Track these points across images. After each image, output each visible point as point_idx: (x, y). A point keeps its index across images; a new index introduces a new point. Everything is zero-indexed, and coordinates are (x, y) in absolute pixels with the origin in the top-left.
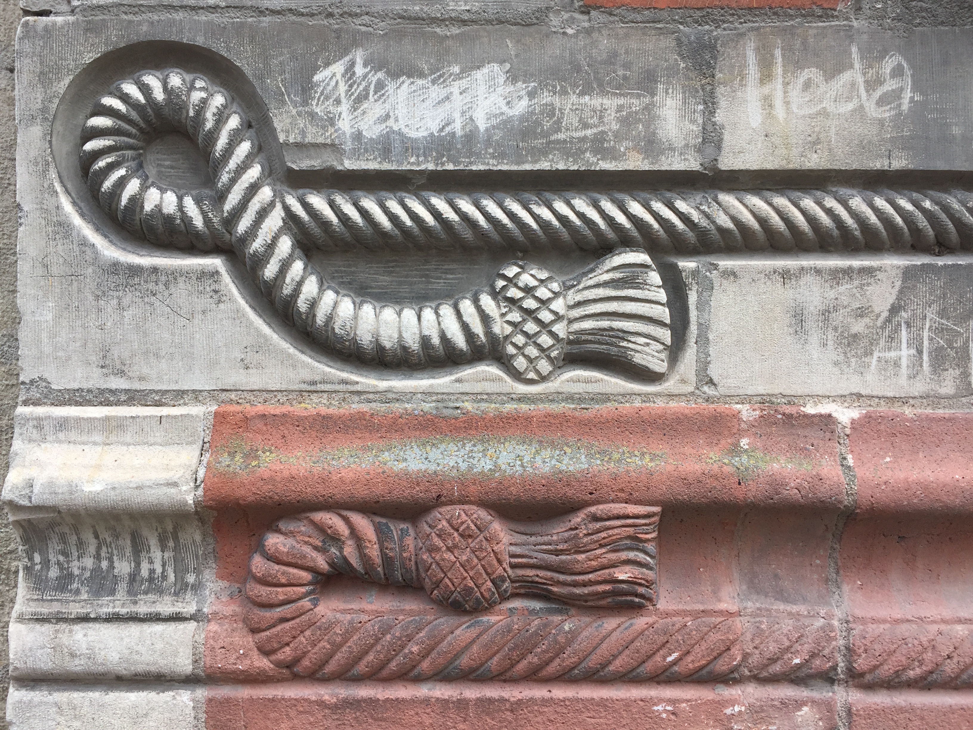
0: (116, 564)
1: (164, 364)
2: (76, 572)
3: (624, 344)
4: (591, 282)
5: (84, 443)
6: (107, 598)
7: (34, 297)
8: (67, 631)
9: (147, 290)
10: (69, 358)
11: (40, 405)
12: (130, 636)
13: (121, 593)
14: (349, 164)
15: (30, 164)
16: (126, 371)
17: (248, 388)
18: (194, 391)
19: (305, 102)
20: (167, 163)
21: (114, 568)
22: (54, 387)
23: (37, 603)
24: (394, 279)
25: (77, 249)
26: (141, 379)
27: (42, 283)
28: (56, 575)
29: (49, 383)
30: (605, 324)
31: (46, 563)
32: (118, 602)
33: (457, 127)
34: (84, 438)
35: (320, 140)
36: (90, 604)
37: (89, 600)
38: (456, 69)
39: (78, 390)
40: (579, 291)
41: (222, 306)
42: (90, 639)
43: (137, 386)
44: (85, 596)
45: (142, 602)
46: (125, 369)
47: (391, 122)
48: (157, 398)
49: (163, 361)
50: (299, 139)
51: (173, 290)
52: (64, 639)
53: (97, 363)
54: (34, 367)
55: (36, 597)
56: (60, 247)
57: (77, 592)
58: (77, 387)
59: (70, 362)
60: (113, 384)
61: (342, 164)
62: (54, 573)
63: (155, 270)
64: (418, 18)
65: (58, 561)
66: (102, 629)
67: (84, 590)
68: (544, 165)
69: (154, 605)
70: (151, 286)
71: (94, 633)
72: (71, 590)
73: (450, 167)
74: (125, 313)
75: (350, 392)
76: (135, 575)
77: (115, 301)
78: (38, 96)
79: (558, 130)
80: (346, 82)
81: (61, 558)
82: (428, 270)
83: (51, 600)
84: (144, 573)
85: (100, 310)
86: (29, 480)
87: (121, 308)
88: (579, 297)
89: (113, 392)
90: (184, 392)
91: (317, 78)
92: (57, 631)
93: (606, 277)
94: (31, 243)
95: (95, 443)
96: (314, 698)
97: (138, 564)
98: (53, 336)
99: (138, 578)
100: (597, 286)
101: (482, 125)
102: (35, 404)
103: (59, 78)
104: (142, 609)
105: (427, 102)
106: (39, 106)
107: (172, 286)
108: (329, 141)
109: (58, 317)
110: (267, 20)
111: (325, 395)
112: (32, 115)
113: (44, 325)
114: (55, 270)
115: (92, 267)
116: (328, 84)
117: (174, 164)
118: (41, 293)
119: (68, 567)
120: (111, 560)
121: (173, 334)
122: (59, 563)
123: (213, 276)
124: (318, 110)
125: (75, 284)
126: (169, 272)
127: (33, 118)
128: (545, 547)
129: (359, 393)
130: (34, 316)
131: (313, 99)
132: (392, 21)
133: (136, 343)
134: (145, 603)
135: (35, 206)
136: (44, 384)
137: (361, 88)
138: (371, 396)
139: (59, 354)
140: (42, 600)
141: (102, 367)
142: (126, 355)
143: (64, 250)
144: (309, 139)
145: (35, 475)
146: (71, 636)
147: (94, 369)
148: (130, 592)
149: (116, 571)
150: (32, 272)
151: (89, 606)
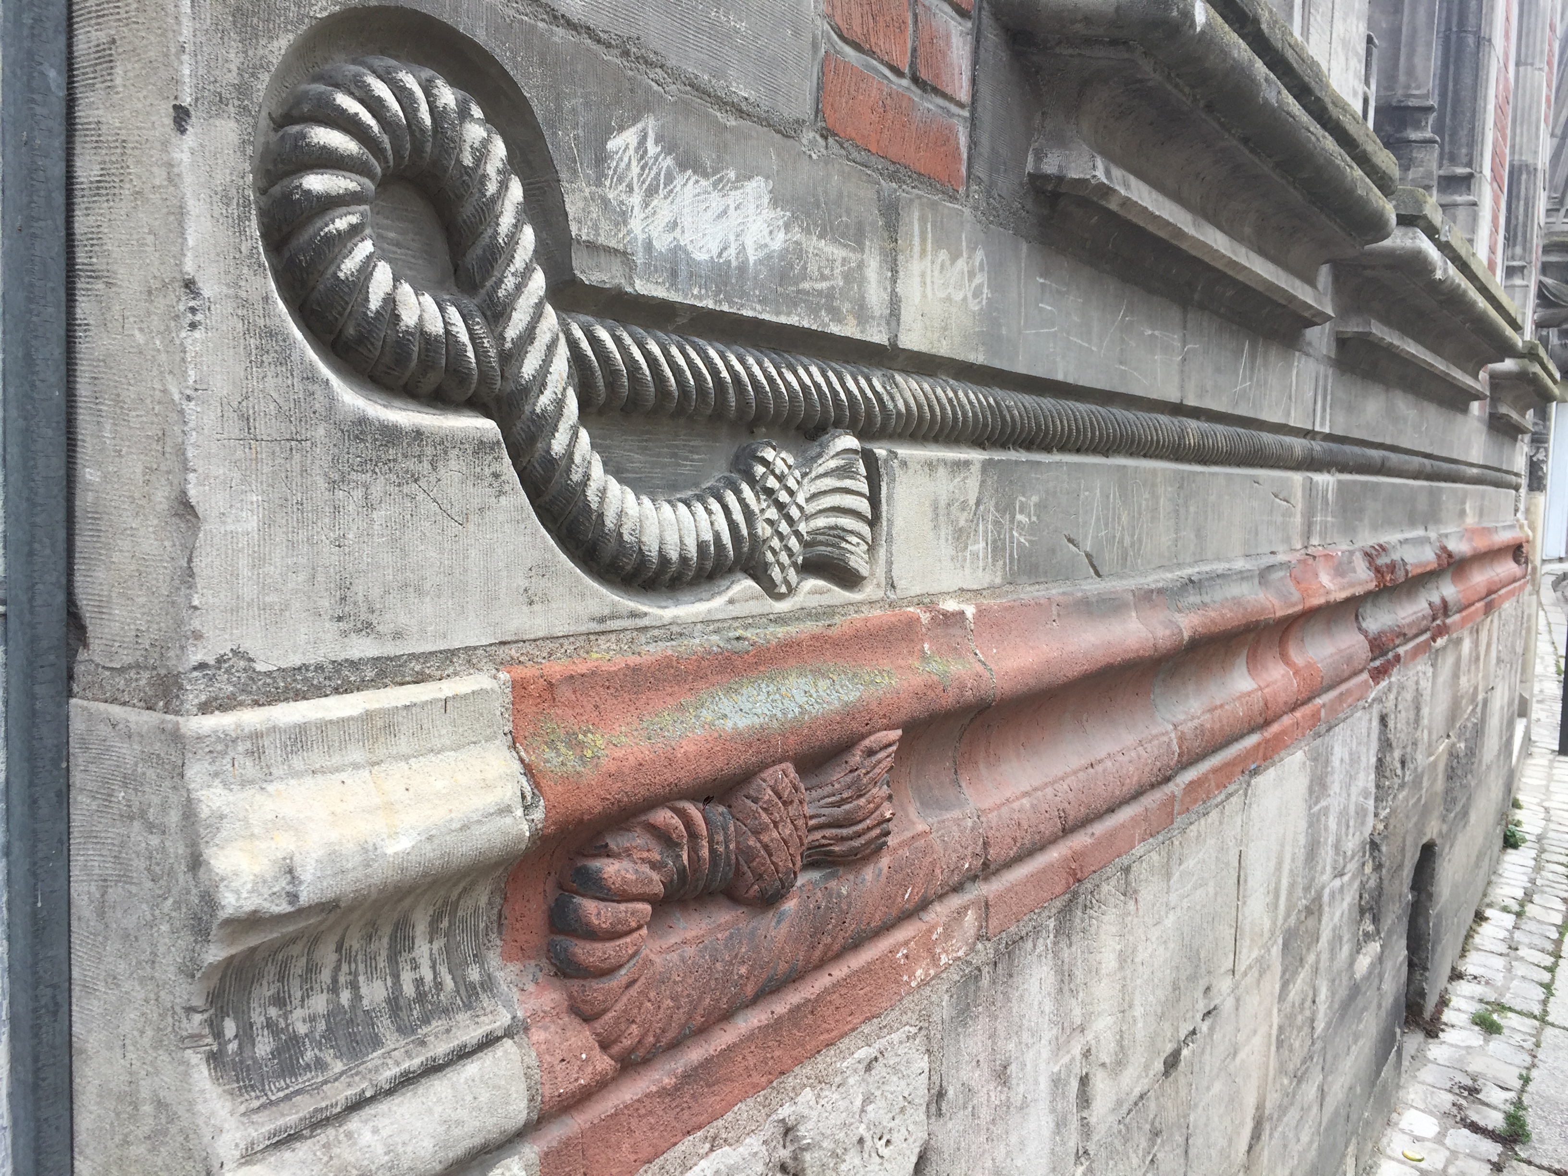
0: (364, 991)
1: (428, 607)
2: (302, 1029)
3: (844, 545)
4: (821, 470)
5: (337, 770)
6: (375, 1054)
7: (224, 482)
8: (342, 1137)
9: (407, 472)
10: (285, 607)
11: (232, 708)
12: (439, 1100)
13: (391, 1040)
14: (642, 287)
15: (215, 199)
16: (375, 622)
17: (532, 637)
18: (467, 649)
19: (599, 183)
20: (392, 235)
21: (361, 998)
22: (260, 667)
23: (267, 1112)
24: (648, 458)
25: (299, 386)
26: (398, 635)
27: (239, 454)
28: (269, 1050)
29: (251, 660)
30: (832, 521)
31: (246, 1034)
32: (396, 1053)
33: (731, 253)
34: (336, 759)
35: (613, 244)
36: (357, 1074)
37: (350, 1069)
38: (732, 175)
39: (300, 669)
40: (813, 480)
41: (503, 499)
42: (384, 1133)
43: (390, 649)
44: (338, 1066)
45: (432, 1038)
46: (374, 619)
47: (677, 233)
48: (418, 668)
49: (428, 599)
50: (592, 237)
51: (442, 471)
52: (346, 1153)
53: (330, 612)
54: (224, 629)
55: (256, 1104)
56: (270, 382)
57: (320, 1065)
58: (298, 663)
59: (287, 613)
60: (355, 650)
61: (632, 285)
62: (264, 1046)
63: (418, 434)
64: (705, 92)
65: (268, 1019)
66: (394, 1108)
67: (328, 1055)
68: (793, 320)
69: (451, 1035)
70: (411, 464)
71: (387, 1121)
72: (308, 1065)
73: (725, 308)
74: (375, 515)
75: (637, 629)
76: (396, 999)
77: (358, 493)
78: (232, 56)
79: (804, 279)
80: (639, 161)
81: (273, 1012)
82: (677, 446)
83: (288, 1098)
84: (409, 989)
85: (336, 509)
86: (284, 859)
87: (369, 505)
88: (813, 489)
89: (354, 665)
90: (454, 652)
91: (611, 145)
92: (327, 1146)
93: (833, 464)
94: (218, 369)
95: (356, 766)
96: (654, 1089)
97: (396, 977)
98: (259, 561)
99: (402, 1002)
100: (825, 475)
101: (752, 257)
102: (224, 708)
103: (269, 31)
104: (440, 1048)
105: (709, 213)
106: (233, 78)
107: (440, 464)
108: (621, 247)
109: (268, 523)
110: (560, 33)
111: (613, 637)
112: (220, 94)
113: (243, 541)
114: (262, 428)
115: (324, 424)
116: (621, 159)
117: (400, 238)
118: (237, 475)
119: (287, 1025)
120: (354, 986)
121: (441, 551)
122: (270, 1024)
123: (492, 449)
124: (611, 196)
125: (297, 457)
126: (438, 440)
127: (221, 101)
128: (830, 800)
129: (645, 629)
130: (224, 523)
131: (606, 176)
132: (682, 88)
133: (390, 571)
134: (436, 1037)
135: (225, 290)
136: (242, 664)
137: (652, 175)
138: (656, 632)
139: (268, 599)
140: (271, 1103)
141: (340, 619)
142: (376, 592)
143: (277, 388)
144: (602, 240)
145: (292, 847)
146: (355, 1144)
147: (327, 625)
148: (402, 1030)
149: (365, 1002)
150: (219, 430)
151: (357, 1079)
